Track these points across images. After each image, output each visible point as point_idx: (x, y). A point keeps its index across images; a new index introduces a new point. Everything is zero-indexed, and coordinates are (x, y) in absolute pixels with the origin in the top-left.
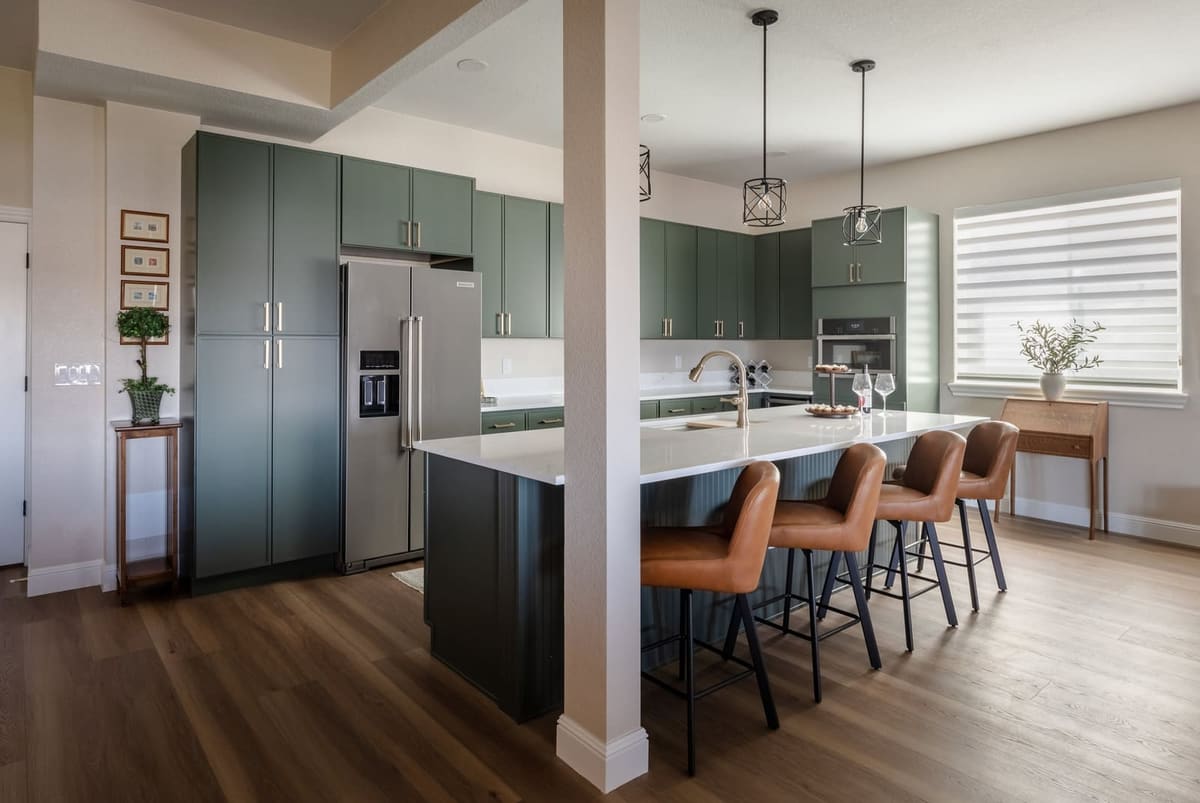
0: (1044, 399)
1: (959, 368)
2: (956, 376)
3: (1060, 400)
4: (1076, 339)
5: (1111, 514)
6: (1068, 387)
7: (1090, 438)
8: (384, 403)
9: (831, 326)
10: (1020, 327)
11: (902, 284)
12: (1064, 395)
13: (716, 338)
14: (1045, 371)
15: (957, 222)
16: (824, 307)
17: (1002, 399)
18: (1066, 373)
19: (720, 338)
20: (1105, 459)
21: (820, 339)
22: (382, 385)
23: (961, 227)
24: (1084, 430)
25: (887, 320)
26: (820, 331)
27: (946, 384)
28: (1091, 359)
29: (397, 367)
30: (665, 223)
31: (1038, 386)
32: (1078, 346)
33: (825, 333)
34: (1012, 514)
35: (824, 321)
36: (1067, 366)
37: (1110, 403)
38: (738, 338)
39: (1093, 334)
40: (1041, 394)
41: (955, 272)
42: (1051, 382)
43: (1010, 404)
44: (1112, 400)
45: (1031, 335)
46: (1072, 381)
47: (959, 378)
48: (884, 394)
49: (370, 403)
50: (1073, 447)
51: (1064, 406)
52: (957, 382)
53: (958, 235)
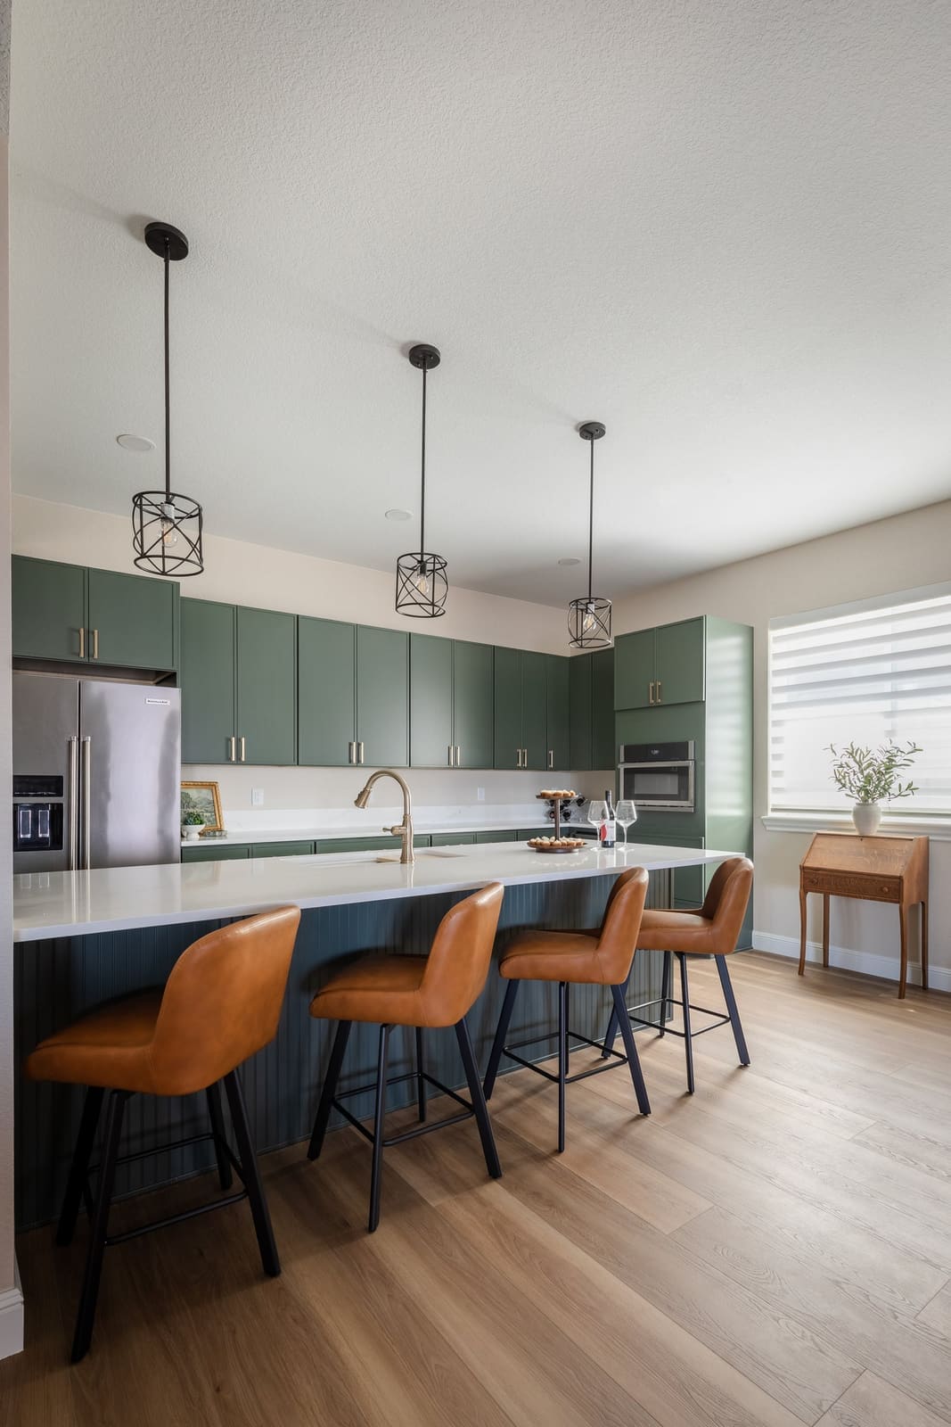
0: (856, 833)
1: (773, 799)
2: (770, 807)
3: (874, 834)
4: (890, 764)
5: (930, 968)
6: (884, 819)
7: (900, 878)
8: (48, 835)
9: (634, 753)
10: (833, 751)
11: (701, 703)
12: (878, 828)
13: (519, 769)
14: (858, 801)
15: (772, 634)
16: (629, 732)
17: (812, 833)
18: (882, 804)
19: (525, 769)
20: (922, 903)
21: (622, 767)
22: (44, 815)
23: (776, 639)
24: (895, 868)
25: (685, 745)
26: (622, 759)
27: (759, 817)
28: (904, 787)
29: (60, 794)
30: (452, 641)
31: (850, 818)
32: (896, 771)
33: (627, 761)
34: (826, 965)
35: (625, 748)
36: (882, 795)
37: (931, 838)
38: (547, 769)
39: (909, 757)
40: (854, 827)
41: (770, 690)
42: (863, 814)
43: (819, 840)
44: (931, 834)
45: (846, 759)
46: (889, 813)
47: (773, 810)
48: (625, 825)
49: (29, 836)
50: (881, 889)
51: (874, 840)
52: (771, 814)
53: (774, 648)
